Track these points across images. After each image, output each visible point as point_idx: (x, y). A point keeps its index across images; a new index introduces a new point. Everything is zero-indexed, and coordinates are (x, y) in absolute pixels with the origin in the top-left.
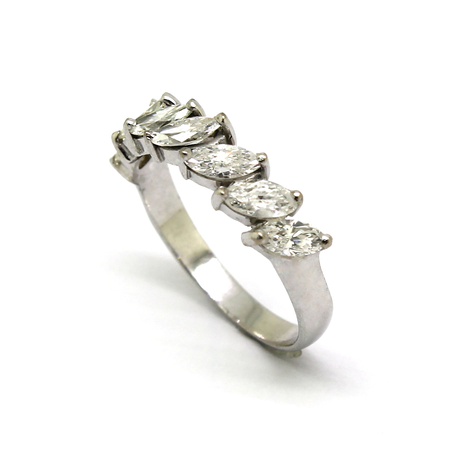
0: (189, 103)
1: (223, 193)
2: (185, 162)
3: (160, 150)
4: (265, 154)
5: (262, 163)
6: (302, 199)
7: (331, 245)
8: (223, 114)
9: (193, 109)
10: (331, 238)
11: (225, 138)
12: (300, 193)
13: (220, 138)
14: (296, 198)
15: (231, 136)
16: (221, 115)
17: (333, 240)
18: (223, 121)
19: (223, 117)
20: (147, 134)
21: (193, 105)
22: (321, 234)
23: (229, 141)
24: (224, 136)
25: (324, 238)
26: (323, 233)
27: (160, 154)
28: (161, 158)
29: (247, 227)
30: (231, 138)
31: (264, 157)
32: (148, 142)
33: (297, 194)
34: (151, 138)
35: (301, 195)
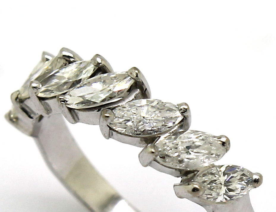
0: (94, 59)
1: (153, 151)
2: (108, 125)
3: (74, 111)
4: (186, 104)
5: (185, 114)
6: (229, 144)
7: (262, 182)
8: (135, 68)
9: (100, 65)
10: (261, 176)
11: (140, 91)
12: (226, 137)
13: (134, 92)
14: (223, 144)
15: (146, 89)
16: (133, 70)
17: (263, 178)
18: (137, 76)
19: (137, 71)
20: (61, 99)
21: (99, 60)
22: (251, 174)
23: (145, 94)
24: (139, 90)
25: (255, 177)
26: (253, 172)
27: (75, 115)
28: (76, 119)
29: (177, 178)
30: (146, 91)
31: (186, 107)
32: (62, 106)
33: (224, 140)
34: (65, 101)
35: (228, 140)
